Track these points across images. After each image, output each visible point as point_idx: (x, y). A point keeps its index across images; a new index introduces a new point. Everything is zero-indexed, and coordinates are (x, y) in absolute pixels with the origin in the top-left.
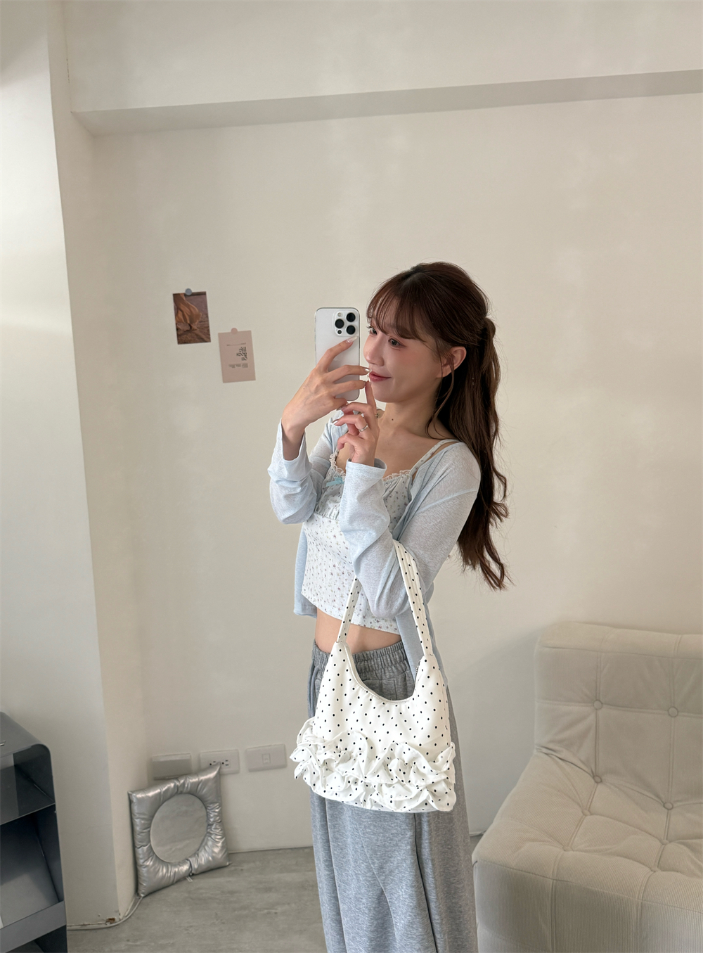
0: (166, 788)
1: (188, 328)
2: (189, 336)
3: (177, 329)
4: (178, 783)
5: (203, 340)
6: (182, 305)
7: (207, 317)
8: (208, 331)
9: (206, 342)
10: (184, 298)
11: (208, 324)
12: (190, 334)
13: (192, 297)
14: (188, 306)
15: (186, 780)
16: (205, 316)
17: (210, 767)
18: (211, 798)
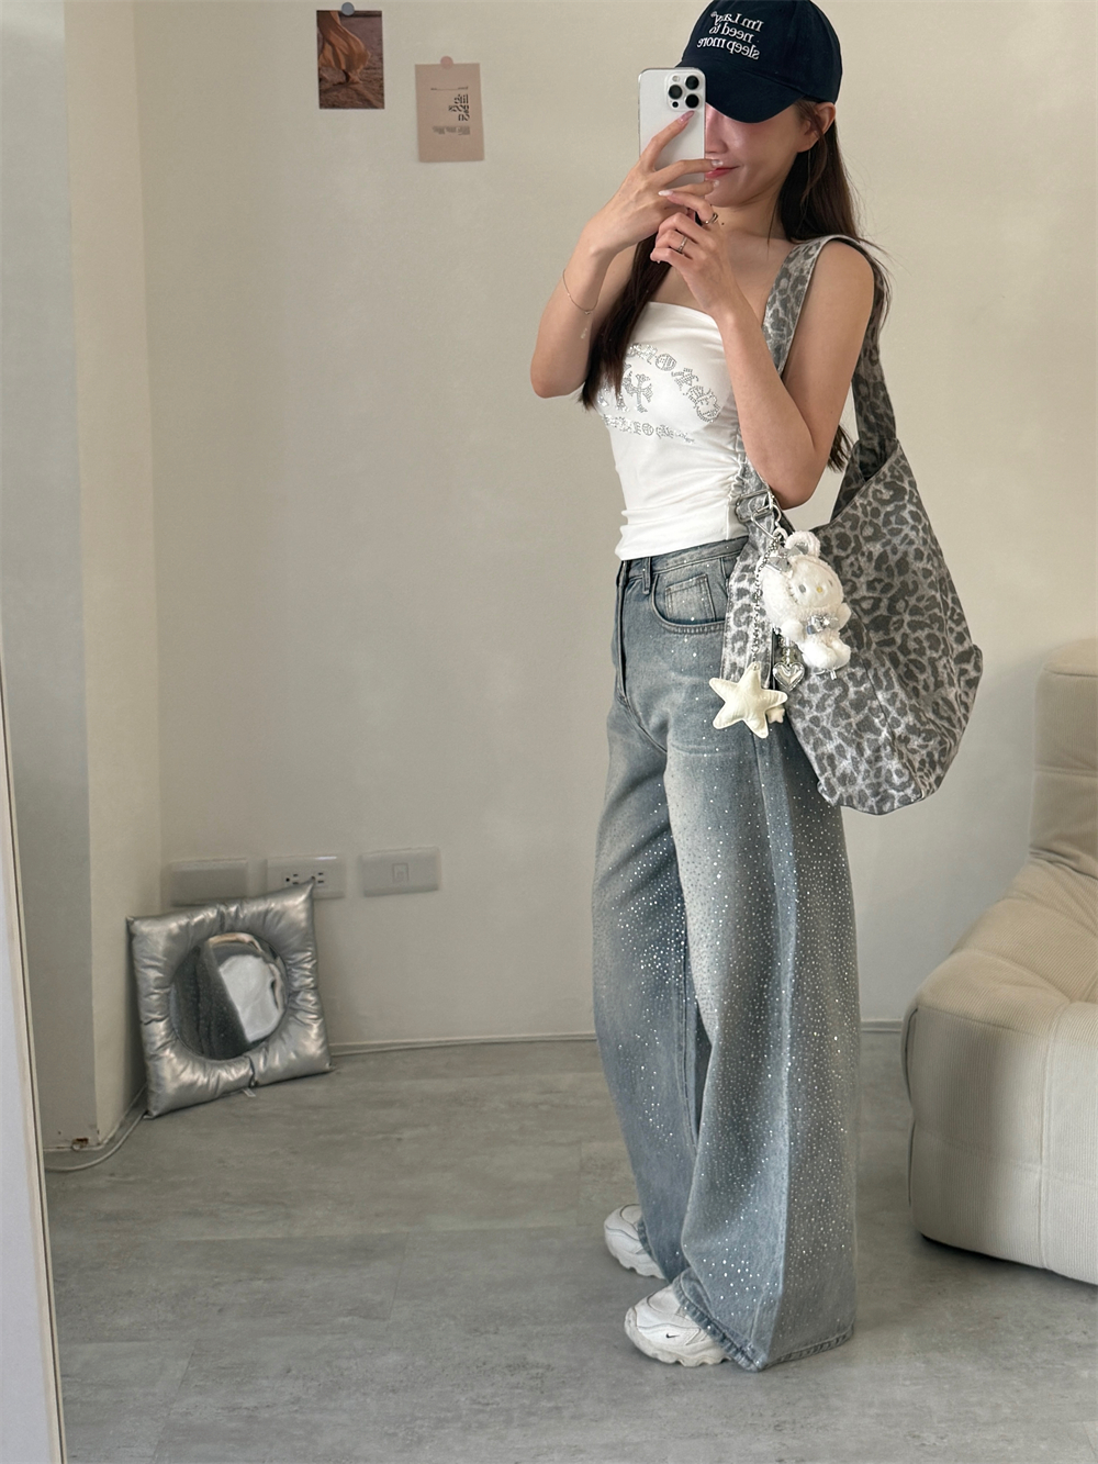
1: (342, 79)
3: (321, 79)
4: (222, 908)
9: (374, 107)
12: (344, 91)
17: (286, 884)
18: (294, 941)
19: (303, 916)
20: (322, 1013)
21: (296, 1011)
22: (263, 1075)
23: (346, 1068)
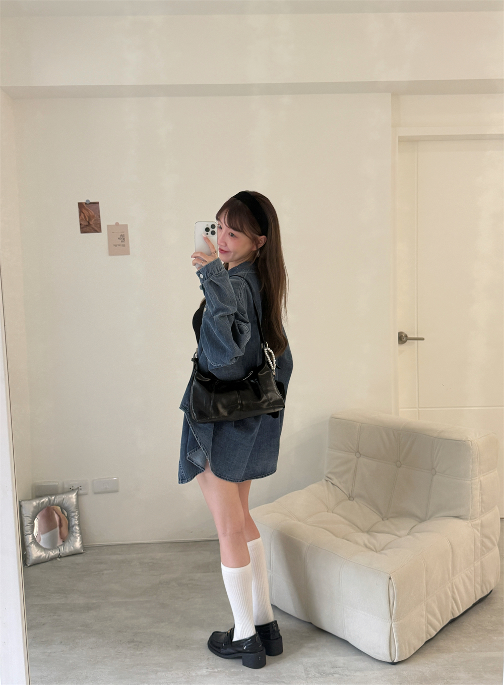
0: (43, 500)
1: (87, 224)
2: (87, 229)
3: (81, 224)
4: (50, 497)
5: (96, 231)
6: (83, 209)
7: (100, 217)
8: (100, 226)
9: (98, 232)
10: (85, 205)
11: (100, 222)
12: (88, 227)
13: (90, 205)
14: (87, 210)
15: (56, 496)
16: (98, 217)
17: (70, 490)
18: (73, 509)
19: (74, 500)
20: (81, 533)
21: (73, 532)
22: (63, 554)
23: (89, 552)
